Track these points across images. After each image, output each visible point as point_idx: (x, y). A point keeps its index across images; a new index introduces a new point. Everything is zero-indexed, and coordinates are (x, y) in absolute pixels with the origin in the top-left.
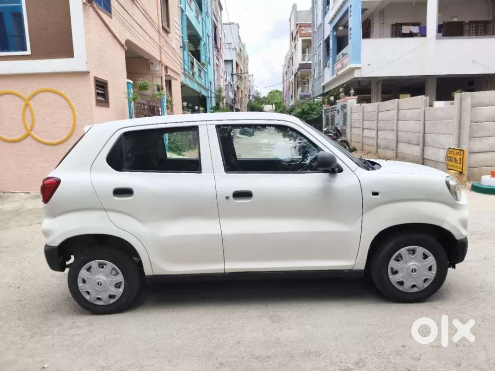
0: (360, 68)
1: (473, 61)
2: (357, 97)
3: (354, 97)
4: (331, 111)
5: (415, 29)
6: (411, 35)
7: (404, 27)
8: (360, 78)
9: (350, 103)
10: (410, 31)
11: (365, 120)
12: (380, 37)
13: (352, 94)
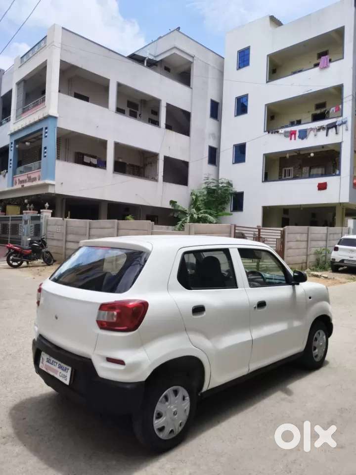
0: (54, 185)
1: (136, 194)
2: (51, 211)
3: (49, 211)
4: (11, 220)
5: (95, 161)
6: (90, 164)
7: (85, 157)
8: (53, 194)
9: (46, 216)
10: (91, 162)
11: (70, 234)
12: (65, 161)
13: (47, 207)
